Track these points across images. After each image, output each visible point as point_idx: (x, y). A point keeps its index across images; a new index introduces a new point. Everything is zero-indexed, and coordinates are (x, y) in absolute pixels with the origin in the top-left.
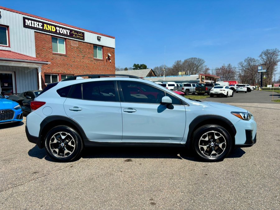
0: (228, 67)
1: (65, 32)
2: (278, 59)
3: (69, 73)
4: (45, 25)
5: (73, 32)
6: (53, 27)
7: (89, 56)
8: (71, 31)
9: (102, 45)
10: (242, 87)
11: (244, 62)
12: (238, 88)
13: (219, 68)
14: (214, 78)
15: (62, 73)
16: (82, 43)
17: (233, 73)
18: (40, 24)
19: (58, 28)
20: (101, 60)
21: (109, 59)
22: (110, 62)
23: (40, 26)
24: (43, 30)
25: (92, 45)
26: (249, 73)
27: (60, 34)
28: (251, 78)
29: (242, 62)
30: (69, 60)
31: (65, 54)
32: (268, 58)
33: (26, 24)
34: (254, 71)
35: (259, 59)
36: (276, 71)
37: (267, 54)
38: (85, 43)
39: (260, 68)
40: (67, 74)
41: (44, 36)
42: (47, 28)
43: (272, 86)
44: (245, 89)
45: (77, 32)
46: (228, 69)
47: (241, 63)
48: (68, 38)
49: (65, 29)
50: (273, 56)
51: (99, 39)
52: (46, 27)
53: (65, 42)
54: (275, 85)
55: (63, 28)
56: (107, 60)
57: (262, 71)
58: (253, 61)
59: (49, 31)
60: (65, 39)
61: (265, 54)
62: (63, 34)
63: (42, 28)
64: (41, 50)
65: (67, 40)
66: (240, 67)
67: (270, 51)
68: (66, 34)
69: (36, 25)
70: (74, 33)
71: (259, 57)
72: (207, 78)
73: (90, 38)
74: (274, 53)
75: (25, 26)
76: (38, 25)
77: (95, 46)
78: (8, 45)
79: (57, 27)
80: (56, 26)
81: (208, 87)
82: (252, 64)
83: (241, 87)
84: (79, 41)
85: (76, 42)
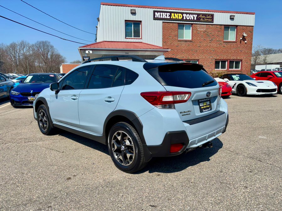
1: (192, 17)
3: (193, 59)
4: (173, 14)
5: (201, 16)
6: (180, 15)
7: (218, 39)
8: (198, 15)
9: (236, 25)
15: (186, 59)
16: (211, 26)
18: (168, 14)
19: (185, 15)
20: (233, 42)
21: (244, 39)
22: (246, 43)
23: (168, 16)
24: (170, 19)
25: (223, 27)
27: (186, 20)
30: (195, 44)
31: (191, 39)
33: (156, 17)
38: (214, 26)
40: (191, 60)
41: (171, 24)
42: (174, 17)
45: (205, 15)
48: (194, 23)
49: (192, 14)
51: (232, 18)
52: (173, 16)
53: (191, 28)
55: (190, 14)
56: (241, 41)
59: (176, 20)
60: (192, 24)
62: (189, 20)
63: (169, 17)
64: (168, 38)
65: (194, 25)
68: (193, 19)
69: (164, 16)
70: (202, 17)
73: (221, 19)
75: (155, 19)
76: (166, 15)
77: (227, 27)
78: (140, 38)
79: (184, 14)
80: (182, 13)
84: (206, 24)
85: (203, 26)
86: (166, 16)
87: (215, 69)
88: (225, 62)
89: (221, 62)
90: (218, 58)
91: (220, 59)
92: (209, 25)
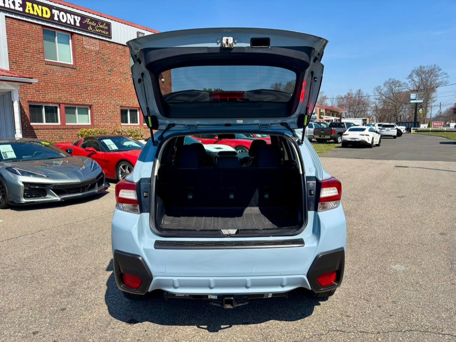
0: (356, 95)
1: (70, 19)
2: (437, 81)
3: (81, 103)
4: (29, 4)
5: (88, 21)
6: (45, 9)
7: (121, 70)
8: (83, 18)
10: (390, 129)
11: (382, 86)
12: (383, 130)
13: (343, 97)
14: (338, 113)
15: (66, 102)
16: (107, 43)
17: (365, 104)
18: (17, 1)
19: (55, 12)
24: (23, 14)
25: (127, 49)
26: (390, 104)
27: (59, 22)
28: (393, 113)
29: (380, 86)
31: (72, 63)
32: (422, 80)
34: (399, 102)
35: (407, 81)
36: (434, 101)
37: (421, 73)
38: (112, 44)
39: (413, 96)
40: (76, 105)
41: (27, 26)
42: (34, 11)
43: (428, 127)
44: (393, 132)
45: (97, 21)
46: (357, 98)
47: (378, 89)
48: (77, 32)
49: (71, 13)
50: (429, 76)
52: (31, 9)
53: (70, 41)
54: (434, 124)
55: (66, 12)
57: (417, 101)
58: (397, 85)
59: (37, 17)
60: (72, 33)
61: (418, 74)
62: (66, 24)
63: (21, 9)
64: (21, 55)
65: (76, 36)
66: (377, 94)
67: (425, 69)
68: (73, 23)
70: (90, 23)
71: (408, 79)
72: (328, 112)
73: (123, 34)
74: (432, 72)
76: (14, 3)
79: (54, 9)
80: (51, 8)
81: (335, 129)
82: (396, 89)
83: (387, 129)
84: (99, 39)
85: (94, 41)
86: (14, 5)
87: (122, 124)
88: (136, 111)
89: (130, 111)
90: (124, 103)
91: (128, 107)
92: (104, 42)
